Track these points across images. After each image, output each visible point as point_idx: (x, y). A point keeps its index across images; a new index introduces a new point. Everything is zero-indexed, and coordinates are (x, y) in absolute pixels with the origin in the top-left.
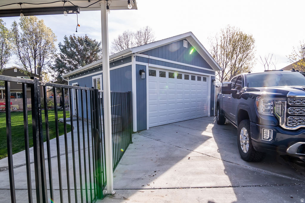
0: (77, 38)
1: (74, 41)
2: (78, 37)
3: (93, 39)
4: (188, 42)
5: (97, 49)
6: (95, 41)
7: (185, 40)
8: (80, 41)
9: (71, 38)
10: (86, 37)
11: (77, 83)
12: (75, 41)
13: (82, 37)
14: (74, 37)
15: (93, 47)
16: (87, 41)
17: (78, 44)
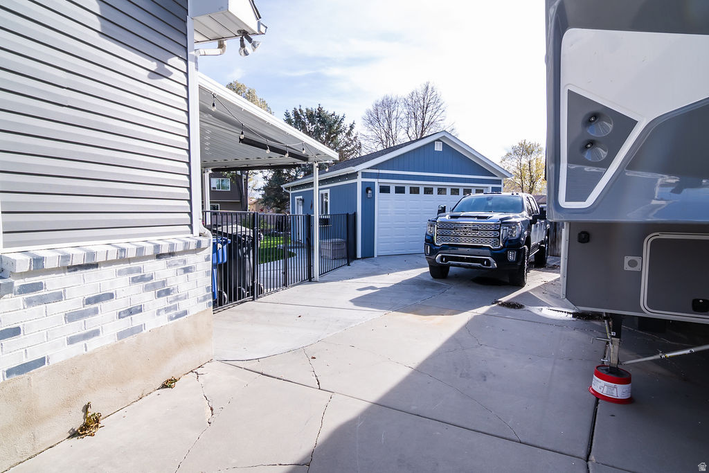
0: (305, 111)
1: (300, 118)
2: (307, 109)
3: (331, 112)
4: (443, 143)
5: (337, 128)
6: (333, 115)
7: (438, 140)
8: (311, 116)
9: (296, 113)
10: (320, 109)
11: (301, 197)
12: (303, 117)
13: (314, 109)
14: (300, 110)
15: (331, 126)
16: (320, 116)
17: (307, 121)
